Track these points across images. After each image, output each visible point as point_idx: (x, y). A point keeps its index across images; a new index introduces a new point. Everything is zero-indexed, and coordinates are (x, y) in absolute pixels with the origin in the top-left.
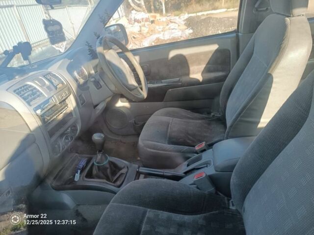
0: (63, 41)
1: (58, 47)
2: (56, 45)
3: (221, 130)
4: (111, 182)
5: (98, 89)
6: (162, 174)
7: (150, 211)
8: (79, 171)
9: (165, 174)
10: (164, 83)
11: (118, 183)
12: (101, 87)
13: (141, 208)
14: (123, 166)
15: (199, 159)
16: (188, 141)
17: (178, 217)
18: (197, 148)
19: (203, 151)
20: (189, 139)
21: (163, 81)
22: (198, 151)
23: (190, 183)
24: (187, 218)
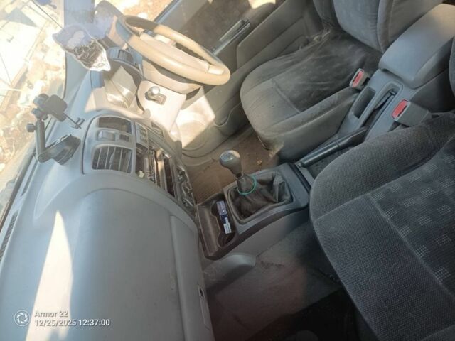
0: (100, 52)
1: (99, 66)
2: (94, 65)
3: (350, 47)
4: (275, 203)
5: (162, 103)
6: (336, 146)
7: (372, 195)
8: (226, 219)
9: (340, 144)
10: (225, 41)
11: (287, 198)
12: (165, 98)
13: (358, 198)
14: (270, 177)
15: (371, 94)
16: (325, 89)
17: (415, 175)
18: (353, 84)
19: (366, 81)
20: (322, 86)
21: (221, 40)
22: (359, 87)
23: (387, 130)
24: (427, 168)
